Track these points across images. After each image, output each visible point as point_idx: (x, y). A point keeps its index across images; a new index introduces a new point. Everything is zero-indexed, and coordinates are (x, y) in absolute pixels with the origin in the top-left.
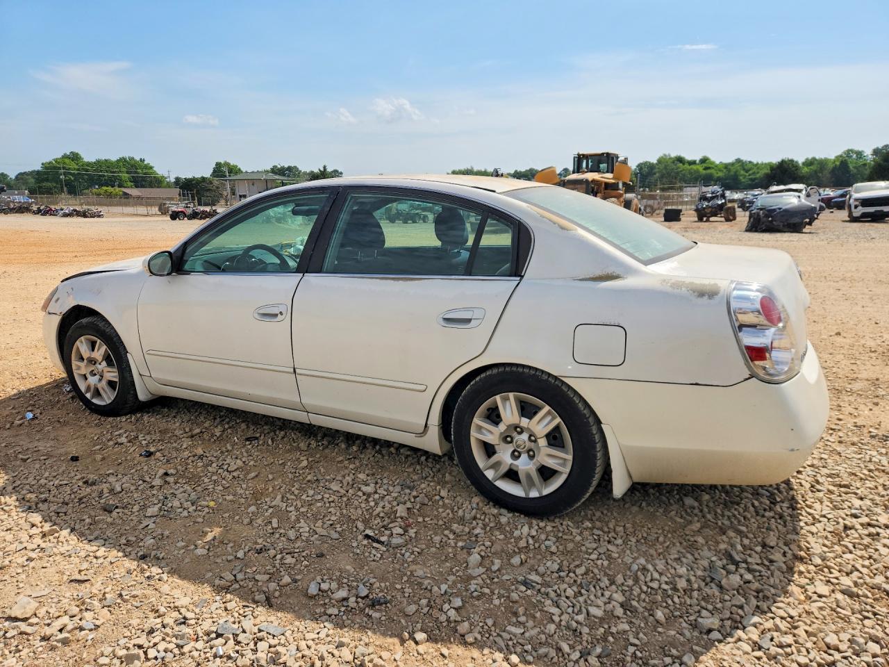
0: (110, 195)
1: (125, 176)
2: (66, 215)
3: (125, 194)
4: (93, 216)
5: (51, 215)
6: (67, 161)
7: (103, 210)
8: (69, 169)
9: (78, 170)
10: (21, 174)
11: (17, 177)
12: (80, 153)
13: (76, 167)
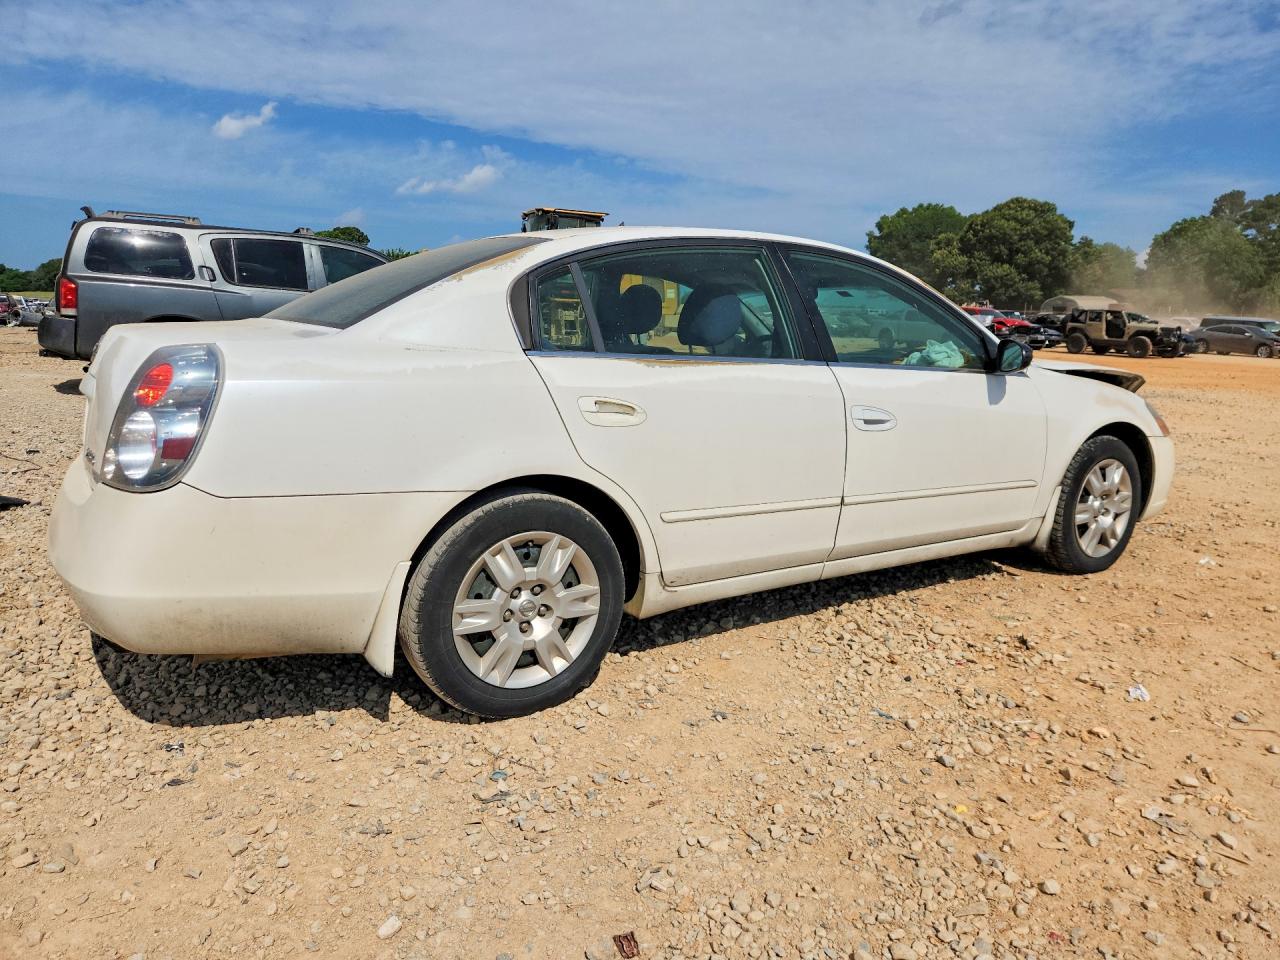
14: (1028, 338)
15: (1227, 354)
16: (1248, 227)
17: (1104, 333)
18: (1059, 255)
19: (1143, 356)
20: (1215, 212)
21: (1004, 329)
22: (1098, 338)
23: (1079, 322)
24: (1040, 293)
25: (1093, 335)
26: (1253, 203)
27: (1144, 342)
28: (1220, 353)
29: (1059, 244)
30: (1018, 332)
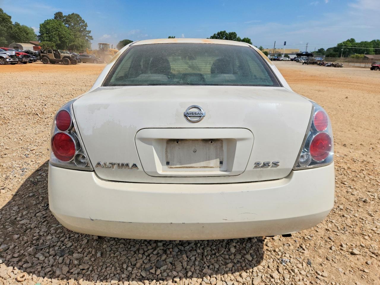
0: (358, 58)
1: (372, 49)
2: (328, 66)
3: (365, 57)
4: (338, 67)
5: (323, 65)
6: (348, 42)
7: (344, 64)
8: (348, 46)
9: (352, 46)
10: (329, 49)
11: (327, 50)
12: (355, 39)
13: (351, 45)
14: (29, 59)
15: (86, 63)
16: (65, 24)
17: (54, 57)
18: (9, 28)
19: (68, 64)
20: (55, 18)
21: (20, 56)
22: (52, 59)
23: (44, 53)
24: (6, 42)
25: (51, 58)
26: (65, 16)
27: (67, 60)
28: (84, 63)
29: (8, 24)
30: (25, 57)
